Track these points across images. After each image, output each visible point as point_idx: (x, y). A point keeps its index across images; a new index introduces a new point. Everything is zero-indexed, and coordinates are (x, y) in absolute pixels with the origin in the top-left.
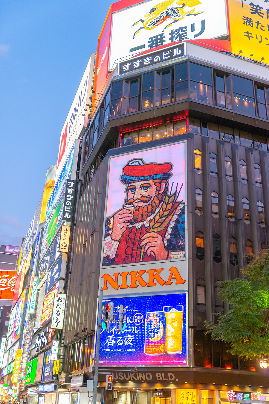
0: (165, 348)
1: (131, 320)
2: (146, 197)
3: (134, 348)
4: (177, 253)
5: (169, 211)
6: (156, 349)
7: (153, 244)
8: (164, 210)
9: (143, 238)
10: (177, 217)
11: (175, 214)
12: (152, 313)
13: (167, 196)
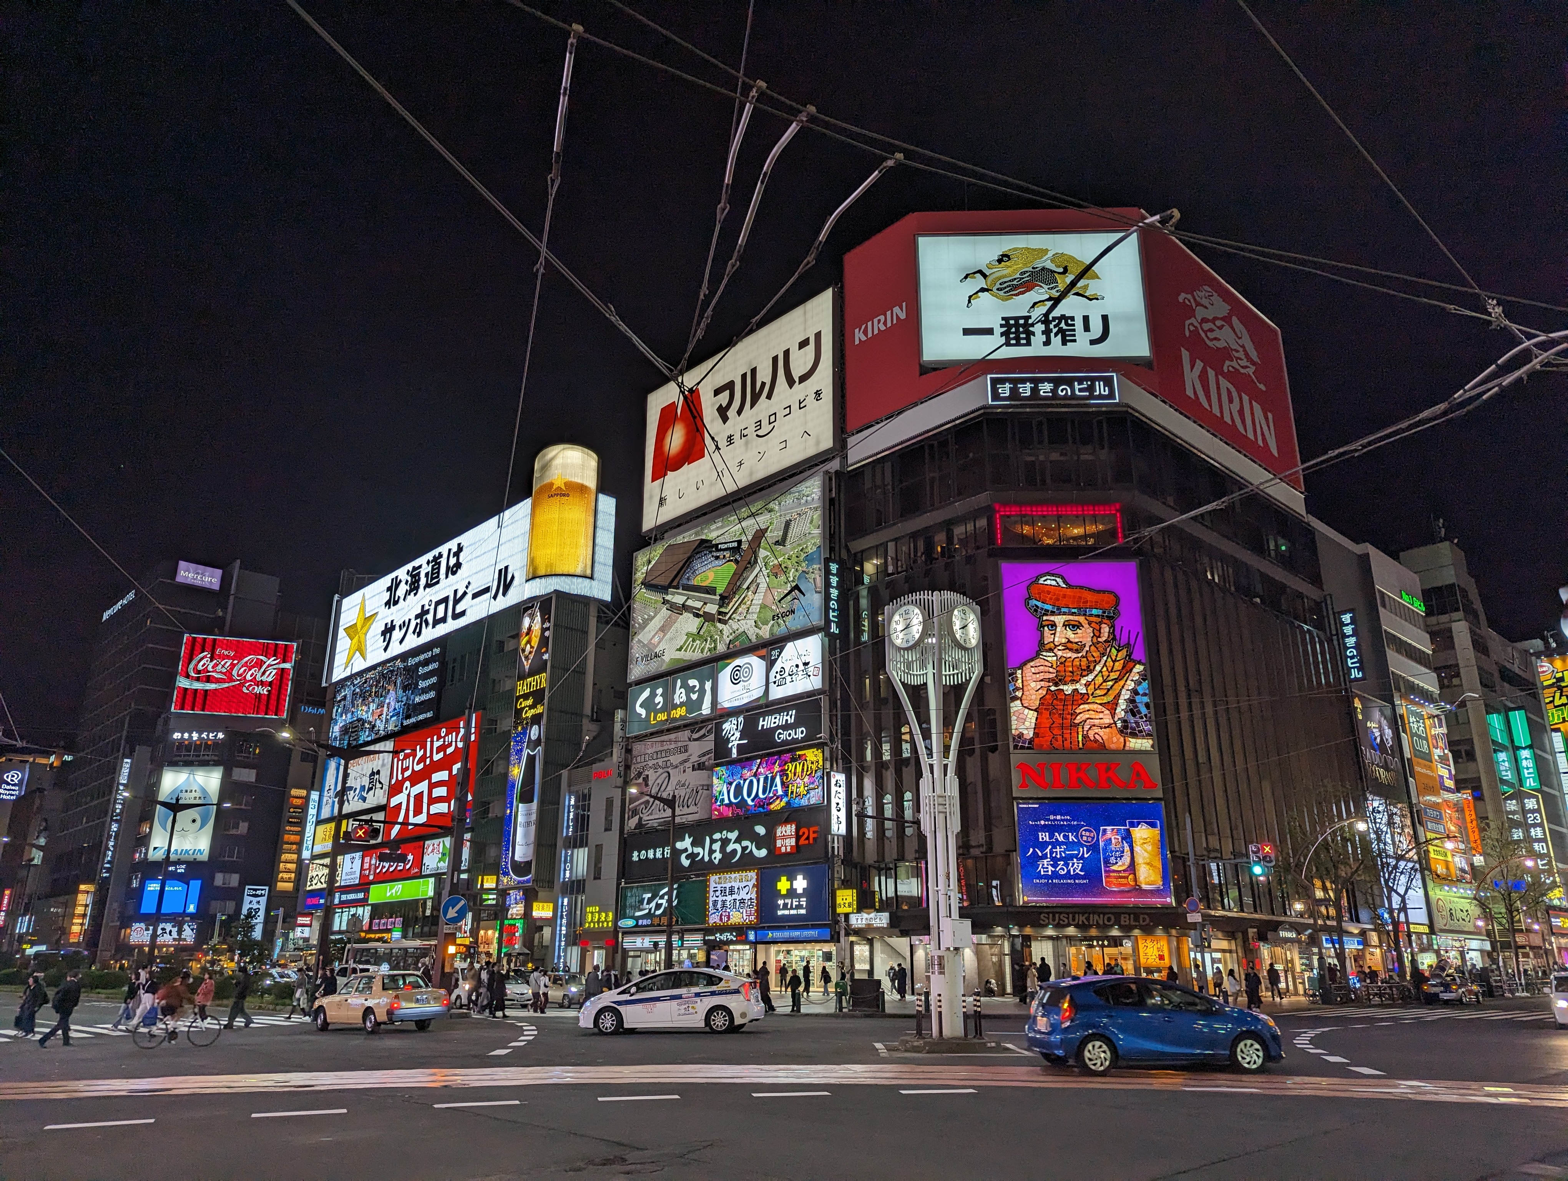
0: (1135, 880)
1: (1076, 837)
2: (1076, 643)
3: (1085, 879)
4: (1139, 741)
5: (1118, 673)
6: (1123, 881)
7: (1097, 722)
8: (1110, 669)
9: (1078, 711)
10: (1133, 684)
11: (1130, 678)
12: (1109, 828)
13: (1113, 649)
